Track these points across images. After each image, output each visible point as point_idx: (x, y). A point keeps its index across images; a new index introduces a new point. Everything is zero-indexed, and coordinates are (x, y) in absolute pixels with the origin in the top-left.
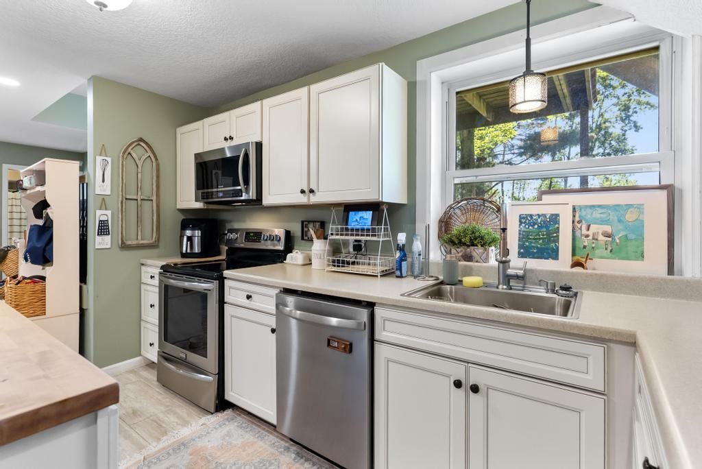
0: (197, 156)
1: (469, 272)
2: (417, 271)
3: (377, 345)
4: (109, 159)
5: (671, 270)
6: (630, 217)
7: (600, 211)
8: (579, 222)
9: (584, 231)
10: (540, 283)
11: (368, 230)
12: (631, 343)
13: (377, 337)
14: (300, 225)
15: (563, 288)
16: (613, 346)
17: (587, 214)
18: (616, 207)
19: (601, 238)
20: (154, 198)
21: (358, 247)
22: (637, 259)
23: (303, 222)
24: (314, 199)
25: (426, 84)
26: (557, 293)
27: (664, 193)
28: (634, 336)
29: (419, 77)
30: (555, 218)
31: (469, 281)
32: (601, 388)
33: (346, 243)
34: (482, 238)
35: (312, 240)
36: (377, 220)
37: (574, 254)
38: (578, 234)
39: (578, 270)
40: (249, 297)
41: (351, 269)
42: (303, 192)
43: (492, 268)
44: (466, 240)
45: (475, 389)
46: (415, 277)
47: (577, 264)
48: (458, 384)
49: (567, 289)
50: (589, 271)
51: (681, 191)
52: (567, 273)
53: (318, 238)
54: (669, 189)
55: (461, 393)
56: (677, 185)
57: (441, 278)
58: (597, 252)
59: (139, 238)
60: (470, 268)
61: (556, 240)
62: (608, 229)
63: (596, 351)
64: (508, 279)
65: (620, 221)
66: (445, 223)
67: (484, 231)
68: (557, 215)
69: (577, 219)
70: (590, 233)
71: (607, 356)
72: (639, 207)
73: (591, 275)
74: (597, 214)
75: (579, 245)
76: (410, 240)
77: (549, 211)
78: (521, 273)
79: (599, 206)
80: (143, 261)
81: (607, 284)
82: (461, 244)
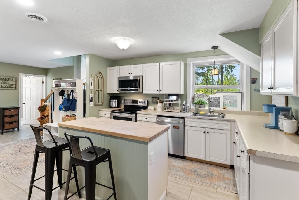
0: (118, 78)
1: (201, 111)
2: (188, 111)
3: (185, 127)
4: (93, 78)
5: (242, 109)
6: (234, 98)
7: (228, 97)
8: (224, 99)
9: (225, 101)
10: (217, 113)
11: (176, 101)
12: (234, 121)
13: (185, 125)
14: (151, 98)
15: (222, 113)
16: (232, 122)
17: (226, 97)
18: (231, 96)
19: (229, 103)
20: (102, 90)
21: (170, 105)
22: (235, 107)
23: (152, 98)
24: (161, 93)
25: (189, 65)
26: (221, 115)
27: (240, 94)
28: (235, 120)
29: (188, 63)
30: (219, 98)
31: (201, 113)
32: (230, 129)
33: (166, 104)
34: (203, 103)
35: (157, 103)
36: (178, 98)
37: (223, 106)
38: (224, 102)
39: (224, 109)
40: (146, 118)
41: (170, 111)
42: (158, 90)
43: (206, 110)
44: (200, 103)
45: (208, 133)
46: (188, 112)
47: (224, 108)
48: (204, 132)
49: (222, 114)
50: (227, 110)
51: (243, 93)
52: (222, 110)
53: (160, 102)
54: (241, 92)
55: (205, 134)
56: (243, 92)
57: (194, 112)
58: (228, 106)
59: (99, 102)
60: (201, 110)
61: (220, 103)
62: (230, 101)
63: (229, 123)
64: (210, 112)
65: (232, 99)
66: (193, 99)
67: (204, 101)
68: (220, 98)
69: (224, 98)
70: (227, 101)
71: (231, 124)
72: (236, 96)
73: (227, 111)
74: (228, 98)
75: (224, 104)
76: (186, 103)
77: (218, 96)
78: (213, 110)
79: (228, 96)
80: (100, 109)
81: (230, 112)
82: (199, 104)
